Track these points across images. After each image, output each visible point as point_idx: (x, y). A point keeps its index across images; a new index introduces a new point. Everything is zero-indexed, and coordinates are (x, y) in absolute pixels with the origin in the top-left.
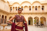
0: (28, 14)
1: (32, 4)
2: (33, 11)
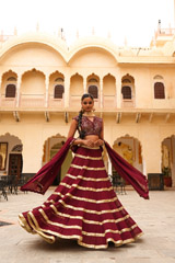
0: (48, 117)
1: (67, 60)
2: (71, 101)
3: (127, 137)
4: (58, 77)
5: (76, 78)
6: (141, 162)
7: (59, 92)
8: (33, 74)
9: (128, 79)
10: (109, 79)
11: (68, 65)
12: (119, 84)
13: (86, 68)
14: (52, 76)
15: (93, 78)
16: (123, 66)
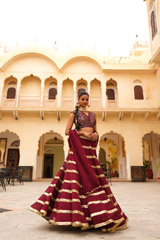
0: (43, 116)
1: (60, 67)
2: (63, 102)
3: (112, 133)
4: (52, 81)
5: (68, 82)
6: (124, 155)
7: (53, 94)
8: (31, 79)
9: (111, 83)
10: (96, 82)
11: (61, 71)
12: (104, 88)
13: (76, 74)
14: (47, 80)
15: (82, 83)
16: (107, 72)
